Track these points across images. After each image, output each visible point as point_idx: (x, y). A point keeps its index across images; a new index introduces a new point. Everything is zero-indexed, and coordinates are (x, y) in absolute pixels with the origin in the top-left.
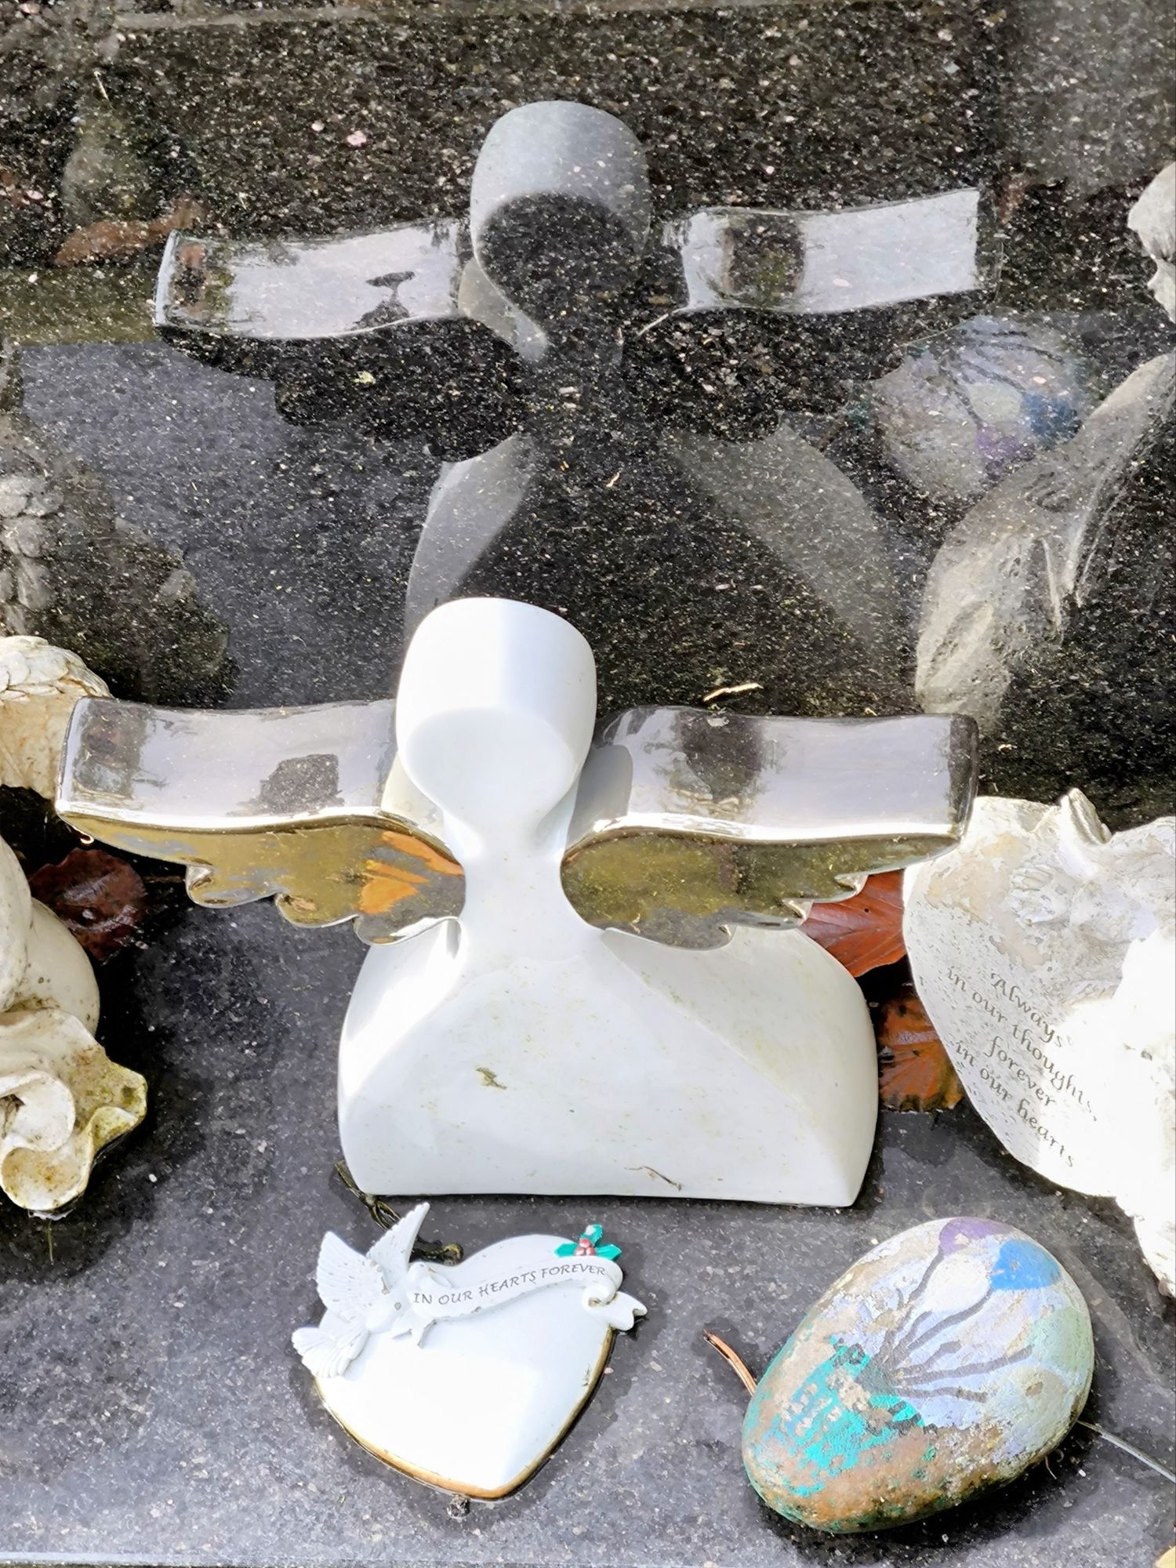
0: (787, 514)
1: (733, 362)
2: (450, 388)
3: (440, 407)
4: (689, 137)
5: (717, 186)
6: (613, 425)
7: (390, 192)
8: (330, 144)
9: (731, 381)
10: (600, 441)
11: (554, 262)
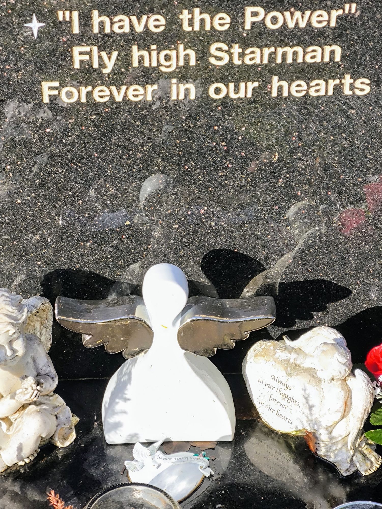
0: (221, 262)
1: (214, 219)
2: (147, 226)
3: (144, 231)
4: (214, 157)
5: (218, 170)
6: (184, 237)
7: (143, 171)
8: (133, 158)
9: (213, 224)
10: (180, 241)
11: (178, 190)
